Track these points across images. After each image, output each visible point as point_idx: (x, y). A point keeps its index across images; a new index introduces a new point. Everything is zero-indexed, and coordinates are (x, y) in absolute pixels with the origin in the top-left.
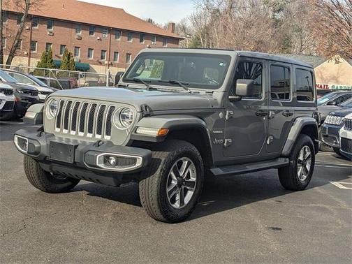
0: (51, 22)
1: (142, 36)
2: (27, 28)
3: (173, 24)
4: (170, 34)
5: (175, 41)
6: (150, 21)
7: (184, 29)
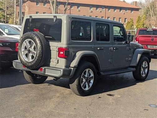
0: (79, 5)
1: (121, 9)
2: (69, 9)
3: (136, 2)
4: (134, 7)
5: (137, 10)
6: (124, 1)
7: (141, 4)
